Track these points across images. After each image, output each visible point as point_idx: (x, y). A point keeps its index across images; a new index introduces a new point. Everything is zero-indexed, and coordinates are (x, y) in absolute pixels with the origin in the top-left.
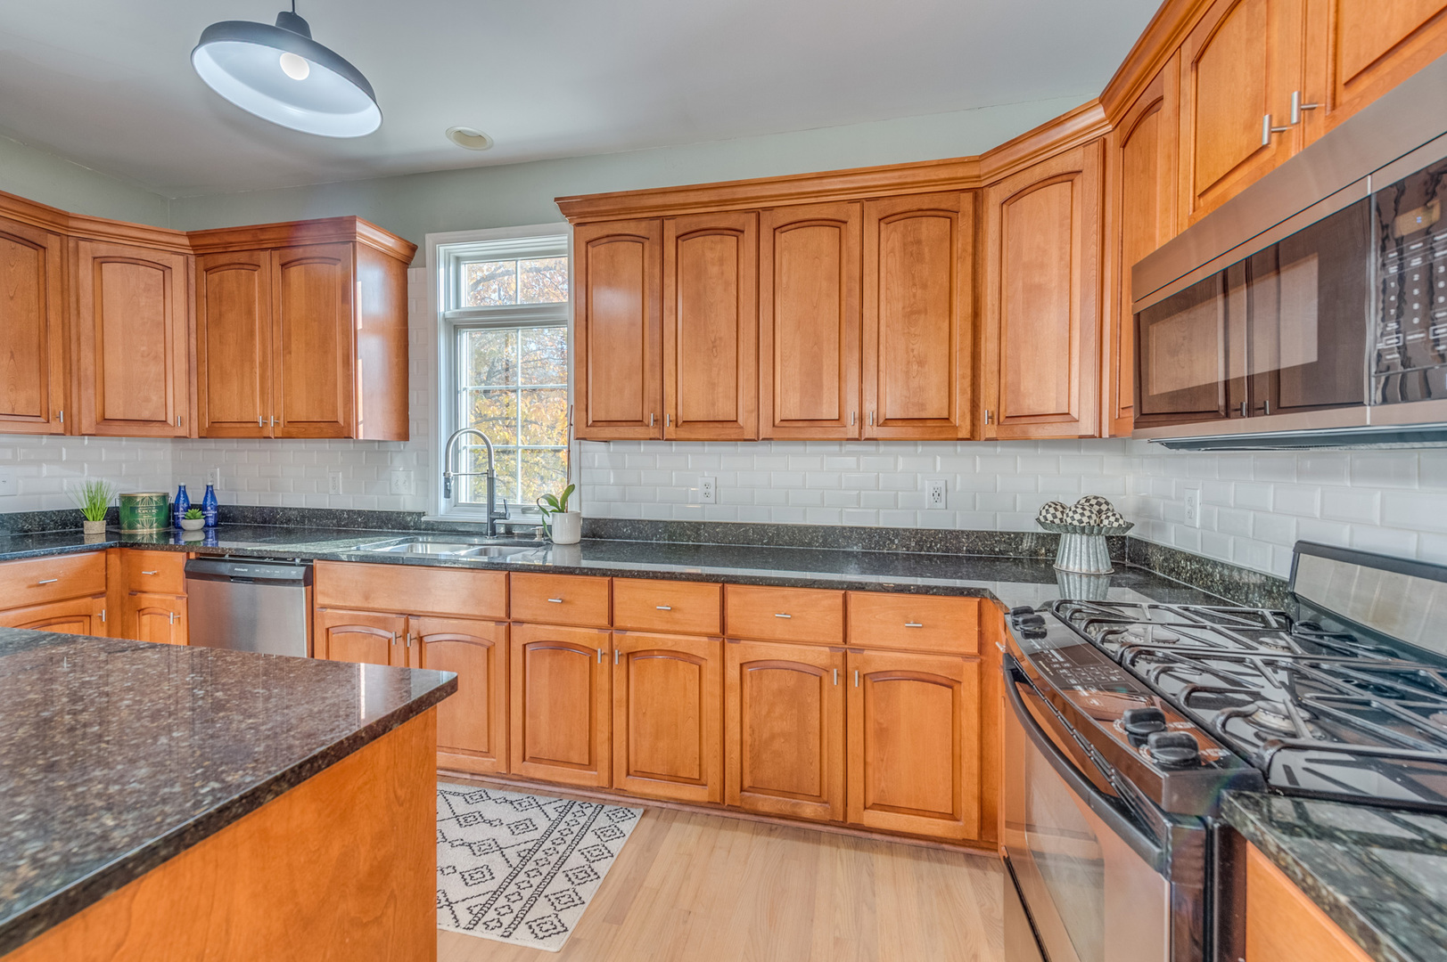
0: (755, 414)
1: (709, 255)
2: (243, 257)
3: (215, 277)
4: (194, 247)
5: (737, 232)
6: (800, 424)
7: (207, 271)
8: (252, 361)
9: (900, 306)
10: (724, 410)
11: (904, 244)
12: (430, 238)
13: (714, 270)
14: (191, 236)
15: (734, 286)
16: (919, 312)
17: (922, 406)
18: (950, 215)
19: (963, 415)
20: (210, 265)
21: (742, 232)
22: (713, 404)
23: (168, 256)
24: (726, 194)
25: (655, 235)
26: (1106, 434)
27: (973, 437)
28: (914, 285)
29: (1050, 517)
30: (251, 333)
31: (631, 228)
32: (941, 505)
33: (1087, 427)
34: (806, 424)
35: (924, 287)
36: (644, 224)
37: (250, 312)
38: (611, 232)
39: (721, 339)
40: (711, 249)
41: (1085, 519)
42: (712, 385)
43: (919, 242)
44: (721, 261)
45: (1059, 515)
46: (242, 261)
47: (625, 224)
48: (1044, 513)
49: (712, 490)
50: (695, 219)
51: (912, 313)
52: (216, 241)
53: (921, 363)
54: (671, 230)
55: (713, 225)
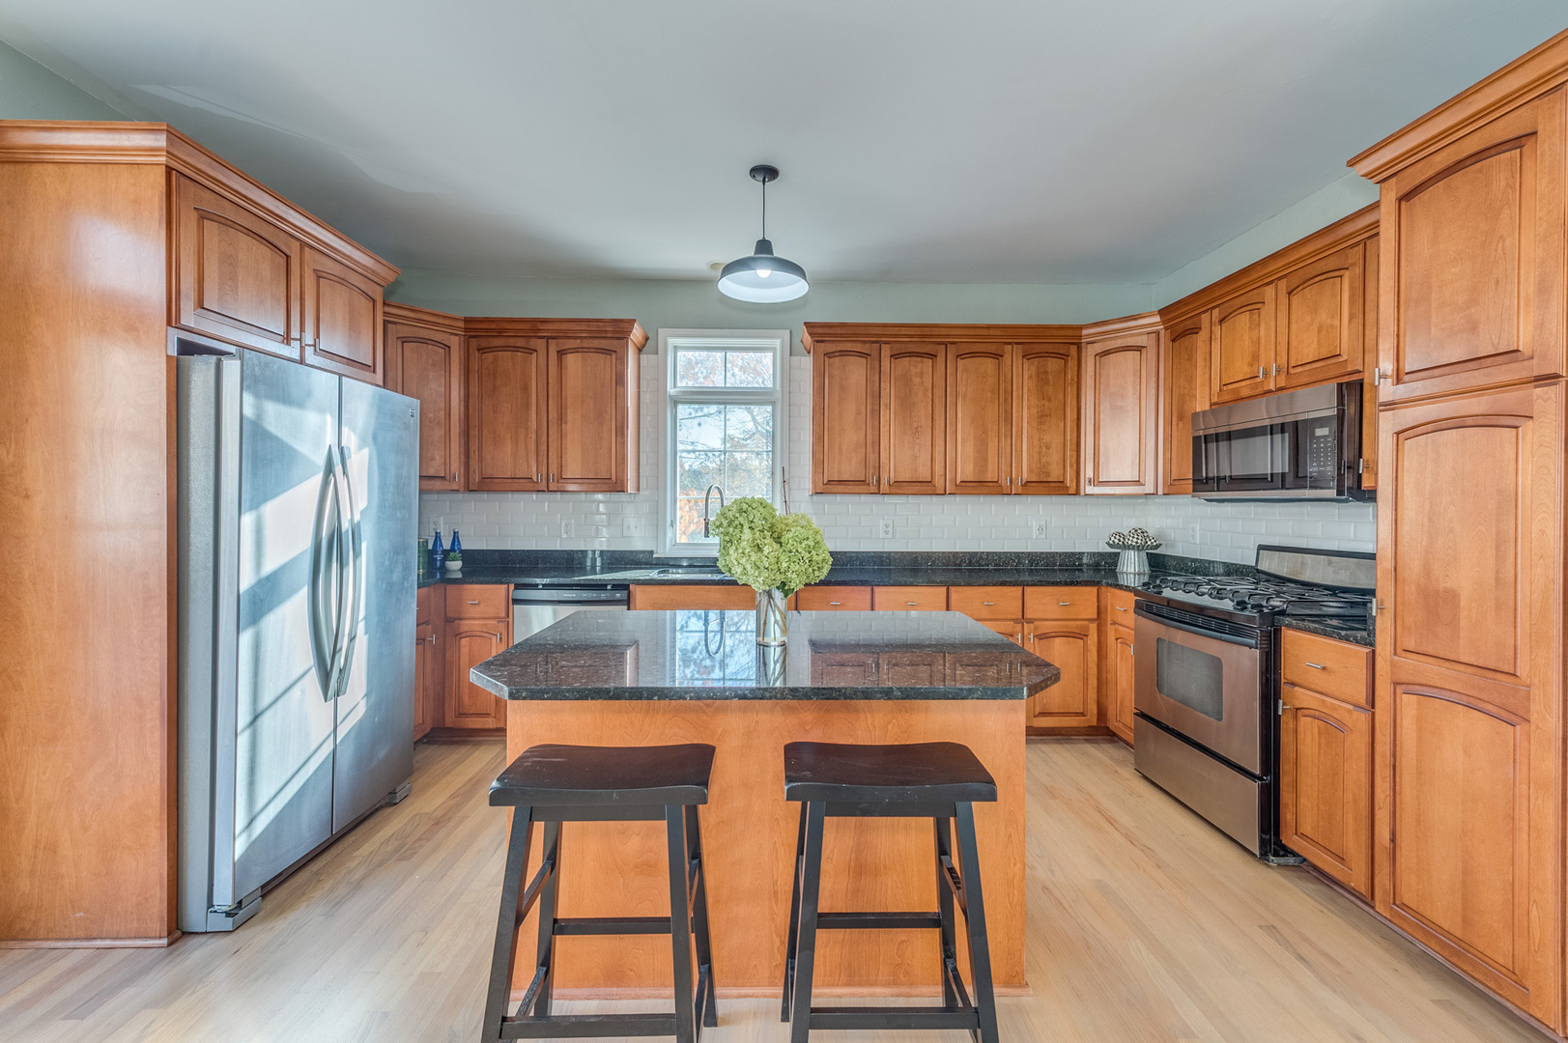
0: (943, 477)
1: (914, 370)
2: (520, 342)
3: (490, 356)
4: (466, 330)
5: (933, 356)
6: (972, 484)
7: (478, 350)
8: (527, 428)
9: (1036, 411)
10: (924, 473)
11: (1038, 373)
12: (662, 332)
13: (917, 380)
14: (467, 320)
15: (930, 392)
16: (1047, 416)
17: (1048, 474)
18: (1064, 357)
19: (1071, 480)
20: (483, 345)
21: (936, 356)
22: (916, 471)
23: (448, 336)
24: (927, 331)
25: (875, 353)
26: (1160, 492)
27: (1077, 493)
28: (1044, 399)
29: (1116, 541)
30: (527, 406)
31: (858, 347)
32: (1043, 536)
33: (1149, 488)
34: (976, 484)
35: (1050, 400)
36: (867, 345)
37: (526, 388)
38: (843, 349)
39: (921, 426)
40: (915, 366)
41: (1139, 541)
42: (915, 458)
43: (1046, 372)
44: (921, 375)
45: (1122, 539)
46: (518, 345)
47: (854, 344)
48: (1113, 538)
49: (890, 529)
50: (904, 346)
51: (1042, 416)
52: (493, 326)
53: (1048, 448)
54: (886, 351)
55: (916, 350)
